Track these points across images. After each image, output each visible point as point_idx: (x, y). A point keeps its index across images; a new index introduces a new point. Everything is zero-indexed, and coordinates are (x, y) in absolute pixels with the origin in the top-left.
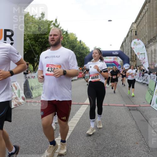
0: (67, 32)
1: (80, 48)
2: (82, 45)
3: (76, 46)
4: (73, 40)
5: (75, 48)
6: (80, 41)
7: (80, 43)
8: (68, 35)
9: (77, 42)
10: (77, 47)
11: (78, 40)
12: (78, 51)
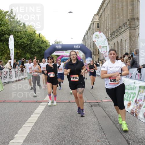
0: (24, 24)
1: (39, 41)
2: (41, 38)
3: (34, 39)
4: (31, 33)
5: (34, 42)
6: (39, 34)
7: (39, 37)
8: (25, 27)
9: (36, 35)
10: (36, 41)
11: (37, 33)
12: (37, 45)
